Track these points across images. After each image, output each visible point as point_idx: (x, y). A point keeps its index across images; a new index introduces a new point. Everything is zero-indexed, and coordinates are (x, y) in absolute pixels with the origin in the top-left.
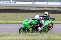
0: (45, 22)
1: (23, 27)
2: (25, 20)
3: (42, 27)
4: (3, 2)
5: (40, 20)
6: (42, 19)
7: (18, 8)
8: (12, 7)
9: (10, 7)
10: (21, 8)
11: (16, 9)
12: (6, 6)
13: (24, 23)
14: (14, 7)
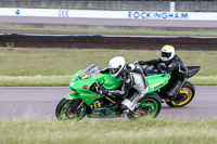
0: (144, 81)
1: (71, 98)
2: (77, 74)
3: (138, 98)
4: (145, 15)
5: (127, 74)
6: (136, 71)
7: (192, 34)
8: (175, 29)
9: (168, 29)
10: (204, 35)
11: (187, 38)
12: (154, 28)
13: (72, 85)
14: (182, 29)
